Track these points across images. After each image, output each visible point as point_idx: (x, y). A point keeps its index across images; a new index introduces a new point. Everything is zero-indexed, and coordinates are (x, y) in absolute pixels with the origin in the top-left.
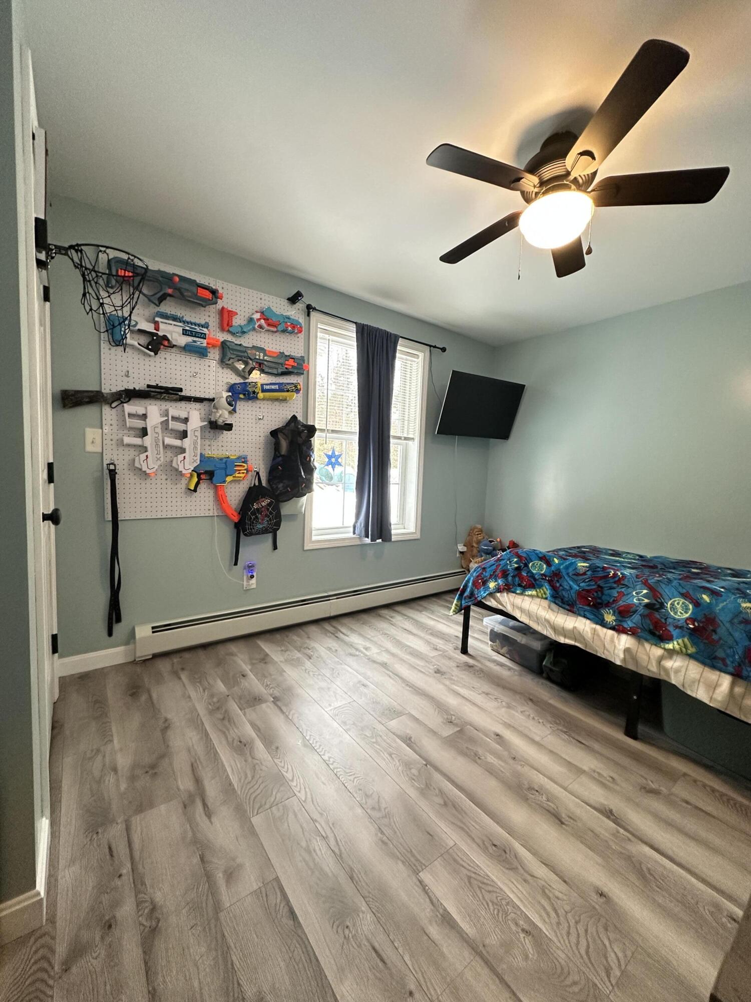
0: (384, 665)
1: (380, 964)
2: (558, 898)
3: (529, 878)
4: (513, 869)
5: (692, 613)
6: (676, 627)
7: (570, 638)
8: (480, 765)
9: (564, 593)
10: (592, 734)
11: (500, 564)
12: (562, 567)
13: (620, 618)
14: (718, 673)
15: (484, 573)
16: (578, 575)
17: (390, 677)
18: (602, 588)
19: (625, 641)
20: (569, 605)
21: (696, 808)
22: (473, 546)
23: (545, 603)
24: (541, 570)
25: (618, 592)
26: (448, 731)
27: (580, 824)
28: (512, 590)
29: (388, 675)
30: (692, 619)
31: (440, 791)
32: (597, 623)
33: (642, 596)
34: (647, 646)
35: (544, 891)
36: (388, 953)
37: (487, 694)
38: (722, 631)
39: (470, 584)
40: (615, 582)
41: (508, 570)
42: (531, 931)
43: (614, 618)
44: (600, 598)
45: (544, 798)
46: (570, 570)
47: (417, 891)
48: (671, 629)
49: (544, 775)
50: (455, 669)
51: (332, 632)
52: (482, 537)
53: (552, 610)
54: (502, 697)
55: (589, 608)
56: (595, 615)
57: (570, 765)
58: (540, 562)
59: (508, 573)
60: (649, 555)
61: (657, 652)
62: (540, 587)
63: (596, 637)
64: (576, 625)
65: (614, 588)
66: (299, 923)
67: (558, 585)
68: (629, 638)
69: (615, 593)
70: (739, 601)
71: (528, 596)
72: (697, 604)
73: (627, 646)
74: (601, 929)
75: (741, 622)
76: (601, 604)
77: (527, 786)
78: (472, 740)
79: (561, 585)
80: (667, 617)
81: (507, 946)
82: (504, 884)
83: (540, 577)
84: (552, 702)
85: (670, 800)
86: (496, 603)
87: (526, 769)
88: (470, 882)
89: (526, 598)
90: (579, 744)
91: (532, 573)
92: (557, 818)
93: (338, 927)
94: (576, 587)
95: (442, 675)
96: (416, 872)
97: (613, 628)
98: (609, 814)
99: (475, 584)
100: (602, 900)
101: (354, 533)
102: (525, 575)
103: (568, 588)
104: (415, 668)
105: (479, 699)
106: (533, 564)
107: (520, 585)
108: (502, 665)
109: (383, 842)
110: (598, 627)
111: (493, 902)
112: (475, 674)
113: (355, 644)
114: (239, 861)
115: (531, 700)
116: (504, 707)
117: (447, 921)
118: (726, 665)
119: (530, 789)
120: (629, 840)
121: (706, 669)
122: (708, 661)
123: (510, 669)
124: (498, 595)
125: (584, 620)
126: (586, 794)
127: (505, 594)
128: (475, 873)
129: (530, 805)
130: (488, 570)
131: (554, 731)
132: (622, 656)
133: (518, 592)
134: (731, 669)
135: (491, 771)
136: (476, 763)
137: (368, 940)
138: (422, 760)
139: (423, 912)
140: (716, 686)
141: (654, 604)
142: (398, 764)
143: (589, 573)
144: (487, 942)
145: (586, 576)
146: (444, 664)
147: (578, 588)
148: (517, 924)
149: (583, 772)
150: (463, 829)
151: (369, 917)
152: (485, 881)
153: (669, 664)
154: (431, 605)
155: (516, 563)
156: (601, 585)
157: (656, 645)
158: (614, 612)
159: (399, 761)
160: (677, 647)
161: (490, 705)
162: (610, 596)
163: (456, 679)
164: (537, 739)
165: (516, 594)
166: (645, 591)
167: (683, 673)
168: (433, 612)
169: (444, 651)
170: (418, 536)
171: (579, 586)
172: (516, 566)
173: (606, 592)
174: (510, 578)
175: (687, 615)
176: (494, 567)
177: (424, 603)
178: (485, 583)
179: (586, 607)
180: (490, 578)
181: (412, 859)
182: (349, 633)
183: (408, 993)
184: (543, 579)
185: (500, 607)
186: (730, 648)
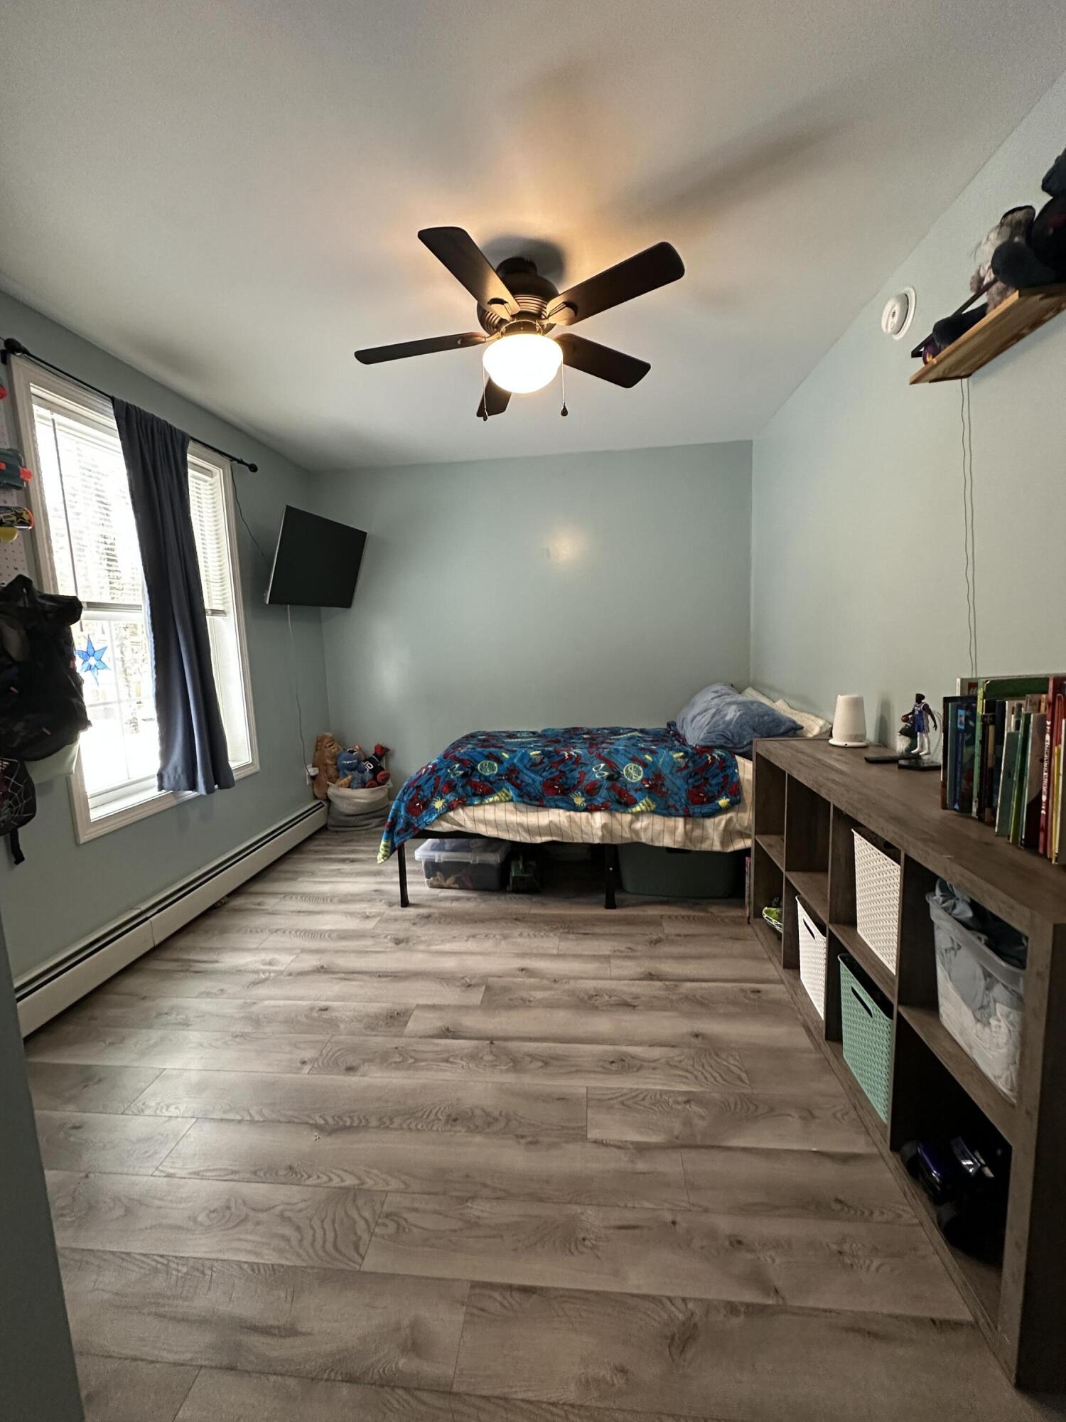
0: (321, 970)
1: (636, 1232)
2: (680, 1061)
3: (653, 1065)
4: (640, 1068)
5: (644, 774)
6: (636, 790)
7: (546, 835)
8: (535, 1007)
9: (528, 788)
10: (586, 921)
11: (439, 777)
12: (515, 761)
13: (589, 798)
14: (673, 818)
15: (421, 793)
16: (535, 765)
17: (345, 979)
18: (563, 772)
19: (599, 819)
20: (537, 800)
21: (685, 936)
22: (326, 765)
23: (510, 806)
24: (493, 770)
25: (579, 772)
26: (476, 997)
27: (643, 999)
28: (468, 802)
29: (341, 979)
30: (645, 780)
31: (530, 1055)
32: (569, 810)
33: (602, 770)
34: (618, 815)
35: (671, 1066)
36: (630, 1217)
37: (474, 936)
38: (667, 783)
39: (403, 813)
40: (573, 763)
41: (453, 781)
42: (690, 1099)
43: (583, 799)
44: (566, 783)
45: (607, 998)
46: (526, 761)
47: (601, 1151)
48: (632, 793)
49: (588, 979)
50: (414, 928)
51: (180, 968)
52: (336, 749)
53: (521, 812)
54: (489, 932)
55: (559, 797)
56: (566, 802)
57: (595, 958)
58: (488, 762)
59: (454, 784)
60: (539, 730)
61: (627, 818)
62: (500, 789)
63: (573, 825)
64: (551, 818)
65: (575, 770)
66: (542, 1289)
67: (519, 782)
68: (603, 813)
69: (576, 774)
70: (671, 753)
71: (490, 804)
72: (645, 765)
73: (603, 822)
74: (716, 1058)
75: (677, 771)
76: (569, 789)
77: (586, 998)
78: (506, 989)
79: (522, 781)
80: (626, 783)
81: (687, 1123)
82: (644, 1083)
83: (497, 778)
84: (533, 911)
85: (669, 940)
86: (450, 825)
87: (572, 983)
88: (627, 1106)
89: (487, 807)
90: (586, 936)
91: (485, 777)
92: (627, 1005)
93: (577, 1248)
94: (539, 779)
95: (407, 942)
96: (584, 1138)
97: (586, 810)
98: (650, 977)
99: (411, 809)
100: (700, 1038)
101: (161, 788)
102: (478, 780)
103: (530, 781)
104: (367, 952)
105: (471, 945)
106: (482, 765)
107: (475, 795)
108: (457, 899)
109: (531, 1143)
110: (572, 813)
111: (653, 1104)
112: (440, 923)
113: (244, 965)
114: (406, 1322)
115: (517, 919)
116: (501, 940)
117: (641, 1149)
118: (677, 810)
119: (591, 997)
120: (676, 986)
121: (666, 818)
122: (666, 812)
123: (469, 899)
124: (451, 814)
125: (557, 811)
126: (625, 973)
127: (460, 811)
128: (622, 1096)
129: (604, 1011)
130: (425, 787)
131: (560, 937)
132: (600, 833)
133: (476, 803)
134: (681, 812)
135: (551, 1005)
136: (530, 1007)
137: (609, 1228)
138: (481, 1042)
139: (620, 1161)
140: (675, 828)
141: (613, 775)
142: (464, 1063)
143: (546, 760)
144: (676, 1133)
145: (543, 765)
146: (398, 929)
147: (541, 779)
148: (678, 1103)
149: (609, 957)
150: (578, 1071)
151: (590, 1211)
152: (634, 1094)
153: (638, 825)
154: (299, 866)
155: (460, 769)
156: (563, 769)
157: (624, 812)
158: (582, 793)
159: (462, 1059)
160: (644, 808)
161: (488, 945)
162: (573, 778)
163: (426, 938)
164: (555, 952)
165: (473, 805)
166: (602, 765)
167: (650, 830)
168: (313, 874)
169: (379, 914)
170: (257, 768)
171: (541, 776)
172: (461, 772)
173: (569, 775)
174: (460, 790)
175: (640, 777)
176: (432, 781)
177: (285, 867)
178: (427, 805)
179: (556, 797)
180: (432, 797)
181: (571, 1132)
182: (214, 957)
183: (672, 1225)
184: (500, 780)
185: (456, 828)
186: (676, 794)
